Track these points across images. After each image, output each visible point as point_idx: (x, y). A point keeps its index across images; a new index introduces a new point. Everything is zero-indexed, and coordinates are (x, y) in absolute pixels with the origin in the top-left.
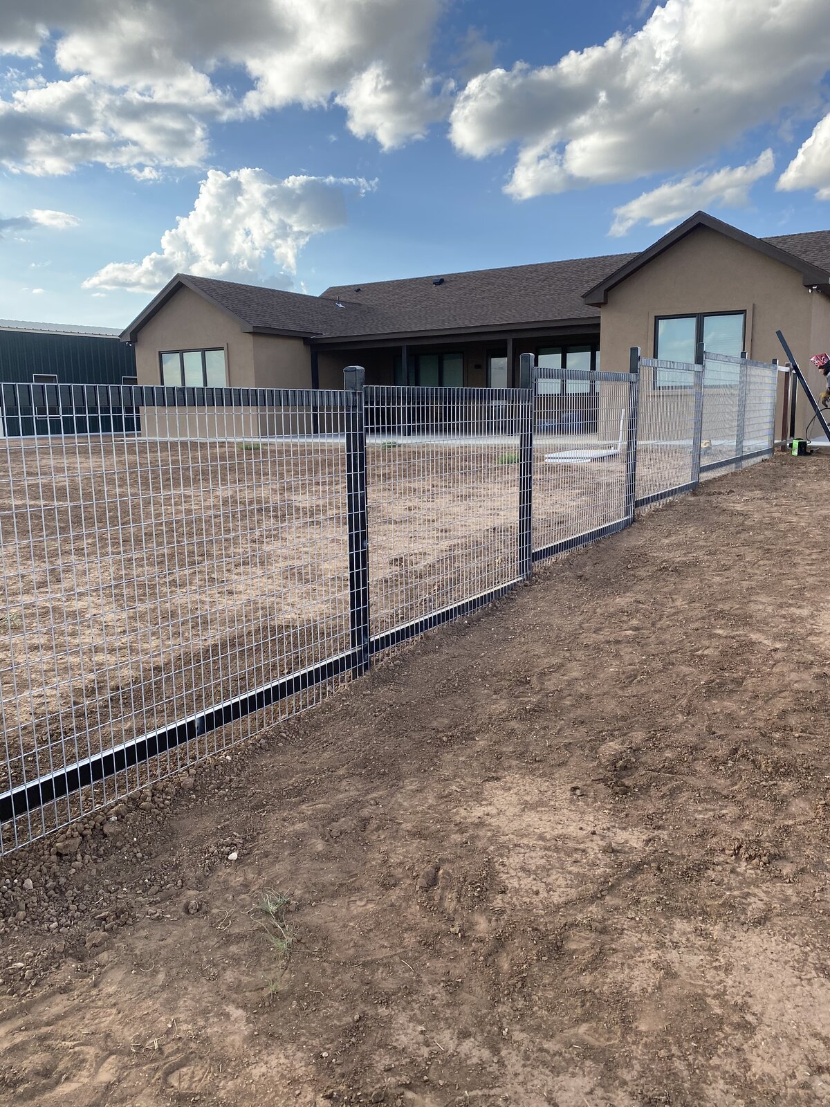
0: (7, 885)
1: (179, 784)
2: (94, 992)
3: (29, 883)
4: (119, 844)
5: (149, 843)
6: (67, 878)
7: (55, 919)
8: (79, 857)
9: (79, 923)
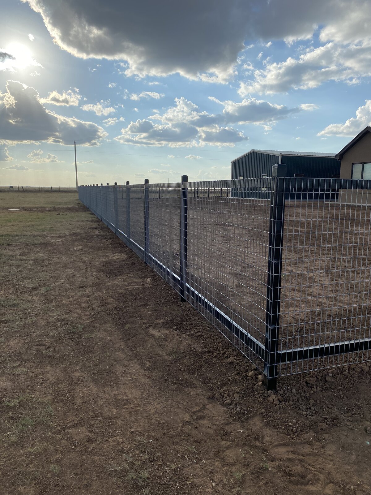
0: (285, 388)
1: (361, 368)
2: (322, 450)
3: (294, 390)
4: (332, 387)
5: (347, 392)
6: (309, 394)
7: (305, 410)
8: (315, 387)
9: (315, 416)
